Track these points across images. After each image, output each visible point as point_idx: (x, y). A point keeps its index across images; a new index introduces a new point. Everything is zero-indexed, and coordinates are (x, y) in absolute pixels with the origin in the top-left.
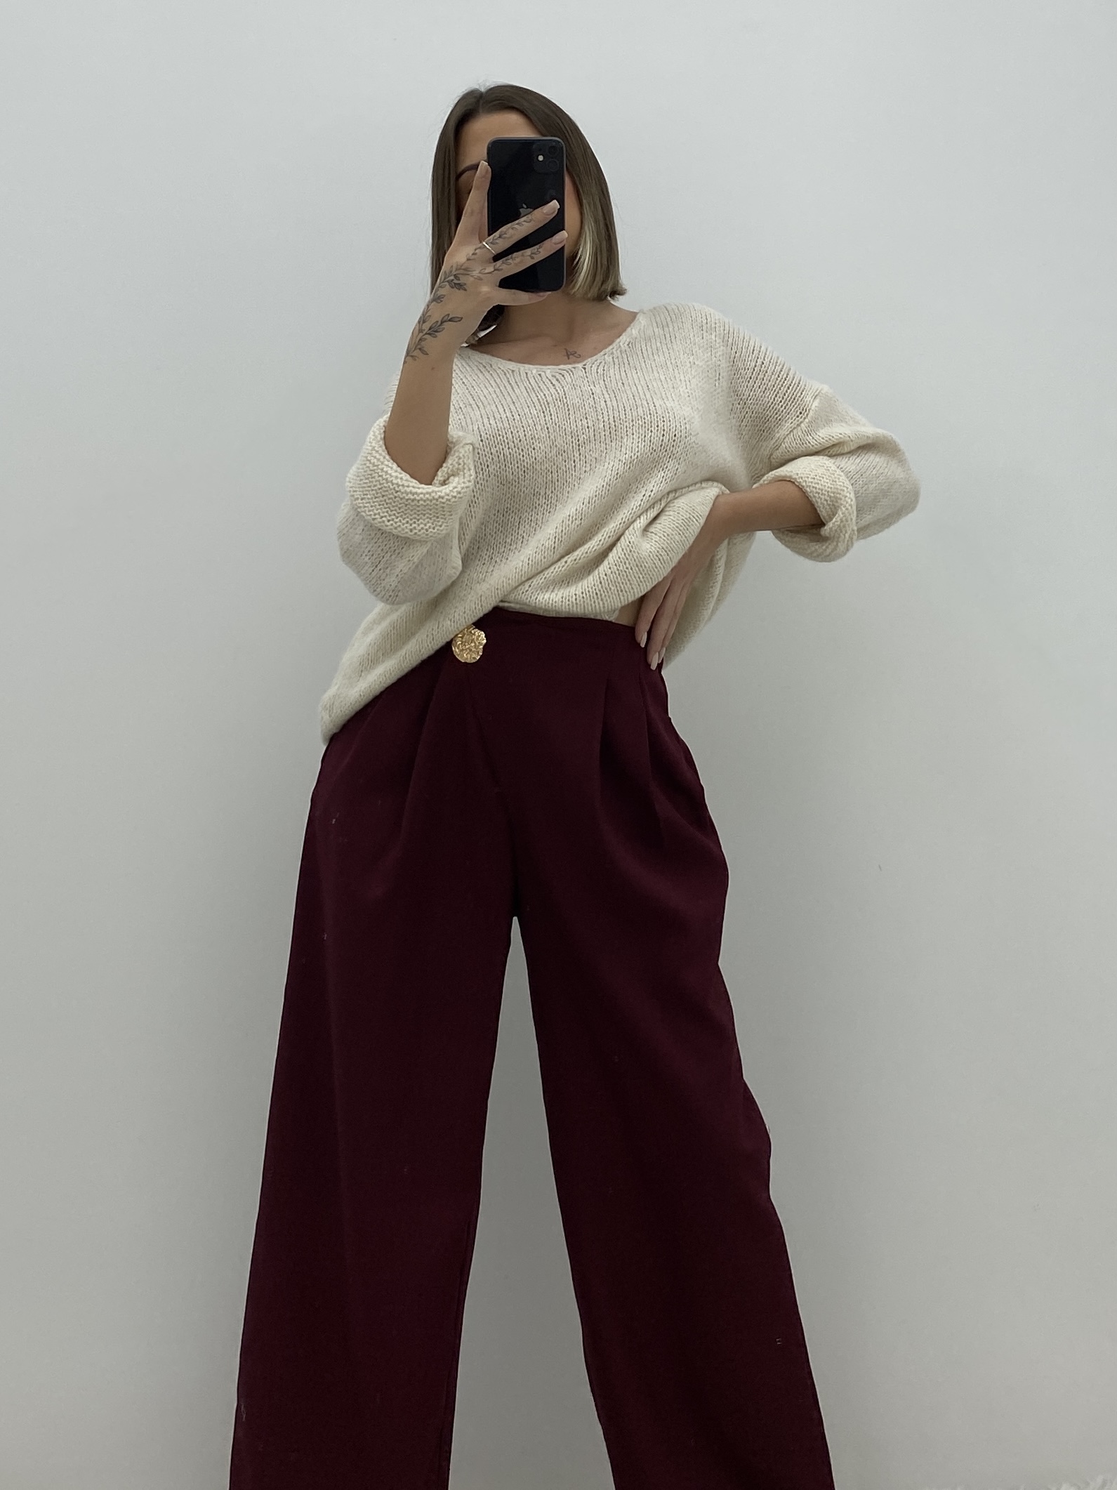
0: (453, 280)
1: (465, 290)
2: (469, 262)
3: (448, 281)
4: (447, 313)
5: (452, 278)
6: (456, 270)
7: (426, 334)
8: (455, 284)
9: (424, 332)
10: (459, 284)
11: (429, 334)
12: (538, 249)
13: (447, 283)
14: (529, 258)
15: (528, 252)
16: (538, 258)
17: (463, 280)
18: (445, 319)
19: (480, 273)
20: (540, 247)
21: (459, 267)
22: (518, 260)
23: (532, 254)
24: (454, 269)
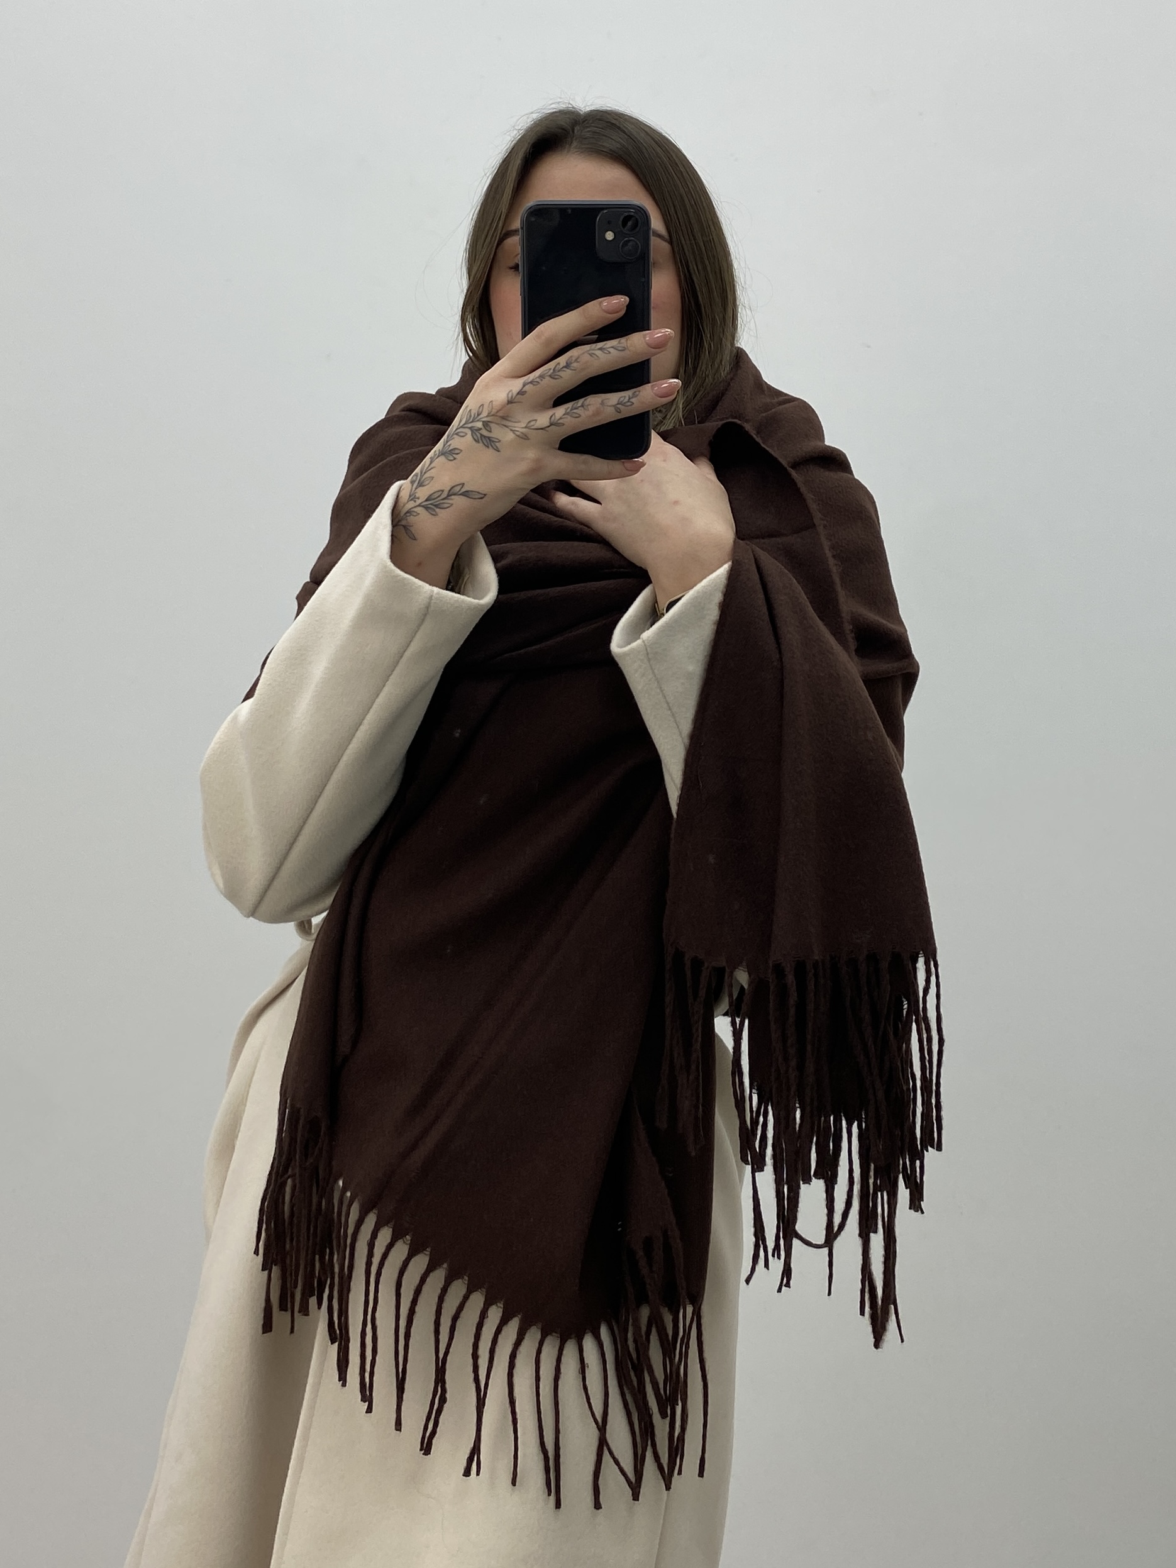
0: (481, 429)
1: (499, 451)
2: (510, 405)
3: (470, 428)
4: (462, 482)
5: (479, 425)
6: (487, 416)
7: (419, 505)
8: (481, 435)
9: (418, 502)
10: (489, 438)
11: (426, 508)
12: (630, 399)
13: (469, 432)
14: (613, 409)
15: (613, 398)
16: (627, 412)
17: (497, 432)
18: (457, 489)
19: (526, 427)
20: (634, 396)
21: (492, 413)
22: (592, 409)
23: (618, 404)
24: (485, 414)
